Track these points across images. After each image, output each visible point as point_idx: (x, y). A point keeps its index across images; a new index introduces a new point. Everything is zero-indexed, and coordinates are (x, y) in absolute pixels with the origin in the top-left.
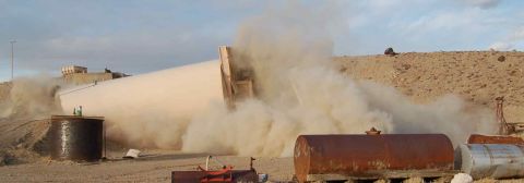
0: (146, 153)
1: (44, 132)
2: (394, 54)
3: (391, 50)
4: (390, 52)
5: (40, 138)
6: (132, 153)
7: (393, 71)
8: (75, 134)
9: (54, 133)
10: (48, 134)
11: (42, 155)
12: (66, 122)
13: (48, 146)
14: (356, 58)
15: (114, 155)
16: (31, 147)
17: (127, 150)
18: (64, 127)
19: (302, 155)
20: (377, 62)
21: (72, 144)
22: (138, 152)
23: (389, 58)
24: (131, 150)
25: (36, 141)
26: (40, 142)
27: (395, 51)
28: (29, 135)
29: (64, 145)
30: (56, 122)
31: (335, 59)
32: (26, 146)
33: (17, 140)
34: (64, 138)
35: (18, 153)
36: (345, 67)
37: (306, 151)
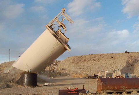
0: (51, 84)
1: (19, 77)
2: (128, 53)
3: (127, 51)
4: (126, 52)
5: (18, 79)
6: (46, 84)
7: (127, 58)
8: (29, 78)
9: (22, 78)
11: (19, 85)
12: (26, 74)
13: (20, 82)
14: (116, 54)
15: (41, 85)
18: (26, 76)
19: (99, 84)
20: (123, 55)
21: (28, 81)
22: (48, 83)
23: (126, 54)
25: (16, 80)
26: (18, 80)
27: (128, 52)
28: (14, 78)
29: (25, 81)
30: (23, 75)
31: (109, 54)
32: (14, 82)
33: (11, 80)
34: (25, 79)
35: (11, 84)
36: (112, 57)
37: (101, 83)
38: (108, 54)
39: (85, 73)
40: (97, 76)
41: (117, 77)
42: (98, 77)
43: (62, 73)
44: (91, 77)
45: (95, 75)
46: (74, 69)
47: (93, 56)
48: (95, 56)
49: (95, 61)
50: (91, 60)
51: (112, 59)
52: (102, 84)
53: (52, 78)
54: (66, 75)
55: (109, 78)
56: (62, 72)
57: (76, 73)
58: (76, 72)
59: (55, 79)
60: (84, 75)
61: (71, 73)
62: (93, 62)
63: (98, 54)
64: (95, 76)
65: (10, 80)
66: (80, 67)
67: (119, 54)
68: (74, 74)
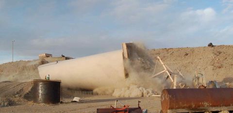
0: (83, 99)
1: (30, 89)
2: (213, 46)
3: (211, 44)
4: (211, 45)
5: (27, 92)
7: (212, 55)
8: (46, 89)
9: (35, 89)
10: (32, 89)
11: (29, 100)
12: (41, 83)
13: (31, 96)
14: (193, 48)
15: (66, 100)
16: (23, 96)
17: (74, 97)
18: (40, 86)
19: (165, 98)
20: (204, 50)
21: (45, 95)
22: (79, 98)
23: (210, 48)
24: (75, 98)
25: (25, 93)
26: (27, 93)
27: (213, 44)
28: (22, 90)
29: (40, 95)
30: (36, 83)
31: (182, 49)
32: (20, 96)
33: (16, 93)
34: (40, 91)
35: (16, 100)
36: (187, 53)
37: (167, 97)
38: (179, 49)
47: (155, 52)
48: (158, 52)
51: (186, 57)
52: (170, 99)
63: (163, 49)
65: (14, 92)
67: (199, 48)
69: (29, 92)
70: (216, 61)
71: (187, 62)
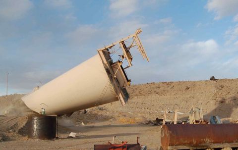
0: (80, 134)
1: (24, 123)
2: (215, 80)
3: (213, 77)
4: (213, 79)
5: (22, 126)
6: (72, 134)
7: (214, 89)
8: (41, 124)
9: (29, 124)
10: (26, 124)
11: (23, 135)
12: (36, 118)
13: (26, 131)
14: (194, 82)
15: (62, 136)
16: (17, 131)
17: (70, 133)
18: (35, 120)
19: (165, 134)
20: (206, 84)
21: (39, 130)
22: (75, 134)
23: (212, 82)
25: (19, 128)
26: (22, 128)
27: (215, 78)
28: (16, 125)
29: (35, 130)
30: (31, 118)
31: (183, 82)
32: (14, 131)
33: (9, 128)
34: (35, 127)
35: (10, 135)
36: (188, 87)
37: (167, 133)
38: (180, 83)
39: (139, 115)
40: (162, 120)
41: (197, 122)
42: (164, 123)
43: (99, 116)
44: (150, 122)
45: (157, 119)
46: (121, 109)
47: (155, 86)
48: (157, 86)
49: (157, 95)
50: (150, 92)
51: (187, 91)
52: (170, 135)
53: (83, 123)
54: (106, 119)
55: (183, 123)
56: (99, 114)
57: (125, 116)
58: (124, 114)
59: (88, 125)
60: (139, 118)
61: (116, 115)
62: (154, 97)
63: (163, 83)
64: (159, 121)
66: (132, 105)
67: (201, 82)
68: (121, 118)
69: (24, 127)
70: (218, 96)
71: (188, 96)
